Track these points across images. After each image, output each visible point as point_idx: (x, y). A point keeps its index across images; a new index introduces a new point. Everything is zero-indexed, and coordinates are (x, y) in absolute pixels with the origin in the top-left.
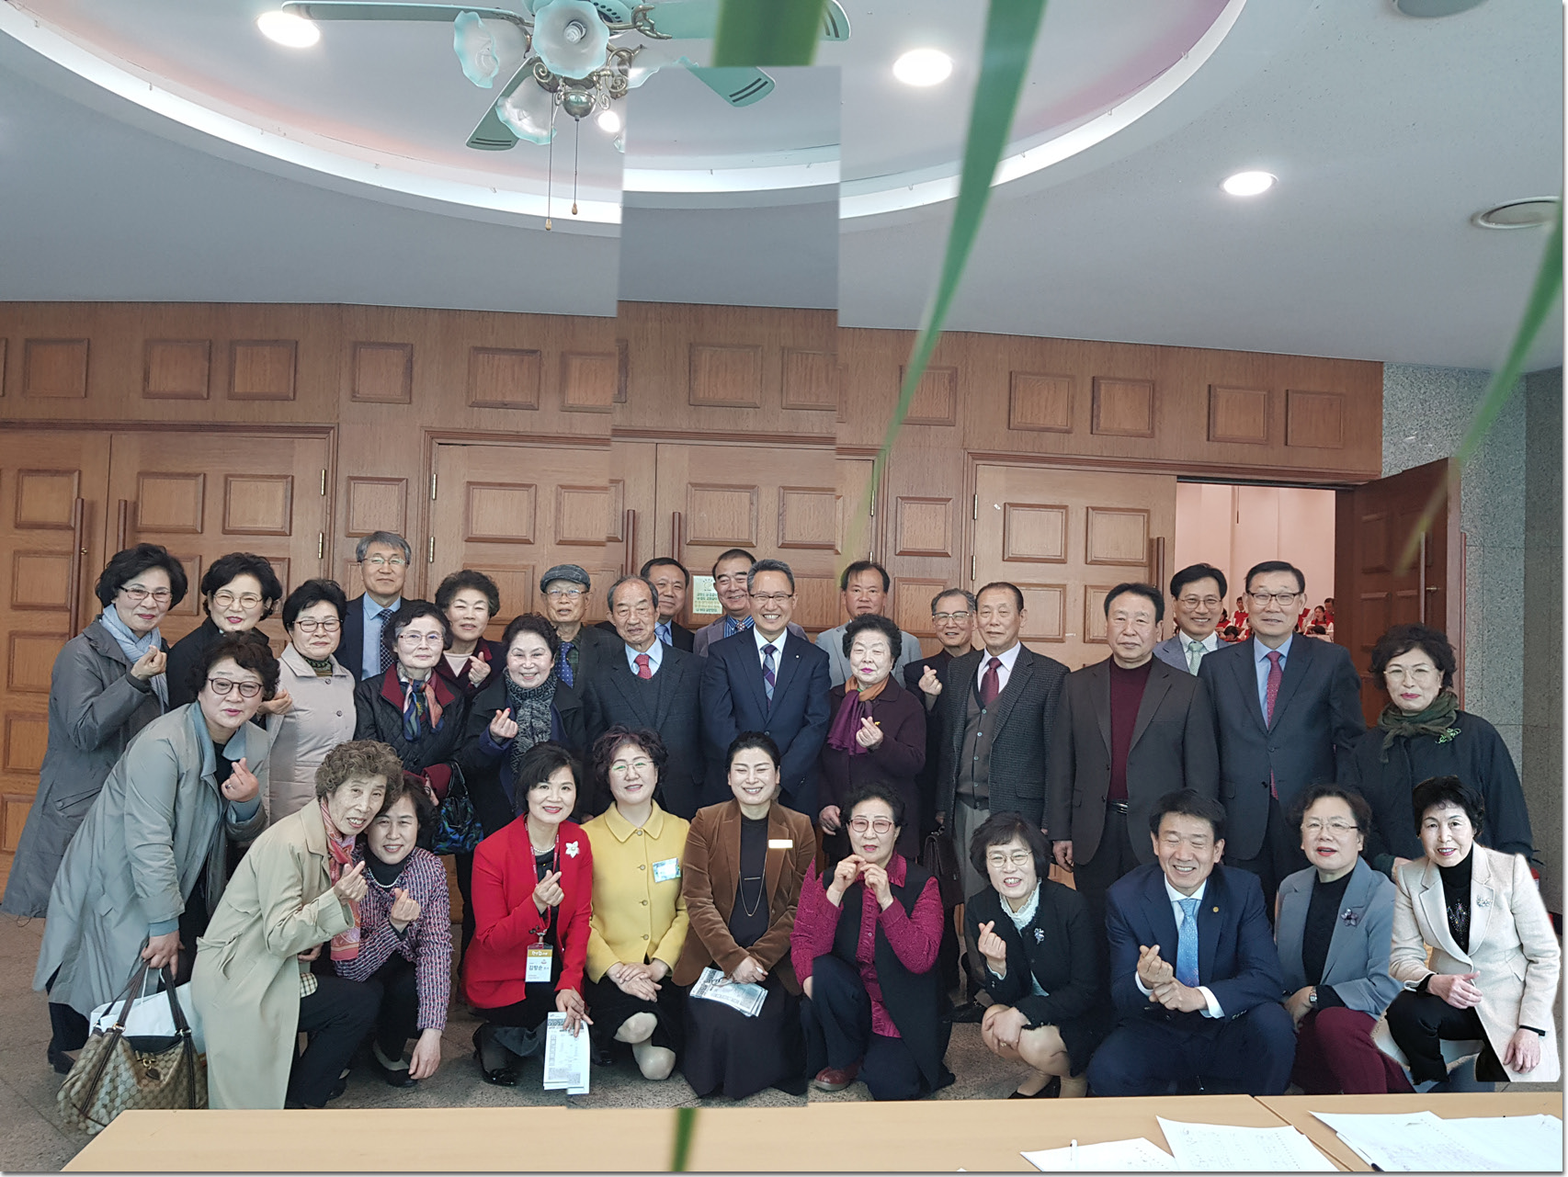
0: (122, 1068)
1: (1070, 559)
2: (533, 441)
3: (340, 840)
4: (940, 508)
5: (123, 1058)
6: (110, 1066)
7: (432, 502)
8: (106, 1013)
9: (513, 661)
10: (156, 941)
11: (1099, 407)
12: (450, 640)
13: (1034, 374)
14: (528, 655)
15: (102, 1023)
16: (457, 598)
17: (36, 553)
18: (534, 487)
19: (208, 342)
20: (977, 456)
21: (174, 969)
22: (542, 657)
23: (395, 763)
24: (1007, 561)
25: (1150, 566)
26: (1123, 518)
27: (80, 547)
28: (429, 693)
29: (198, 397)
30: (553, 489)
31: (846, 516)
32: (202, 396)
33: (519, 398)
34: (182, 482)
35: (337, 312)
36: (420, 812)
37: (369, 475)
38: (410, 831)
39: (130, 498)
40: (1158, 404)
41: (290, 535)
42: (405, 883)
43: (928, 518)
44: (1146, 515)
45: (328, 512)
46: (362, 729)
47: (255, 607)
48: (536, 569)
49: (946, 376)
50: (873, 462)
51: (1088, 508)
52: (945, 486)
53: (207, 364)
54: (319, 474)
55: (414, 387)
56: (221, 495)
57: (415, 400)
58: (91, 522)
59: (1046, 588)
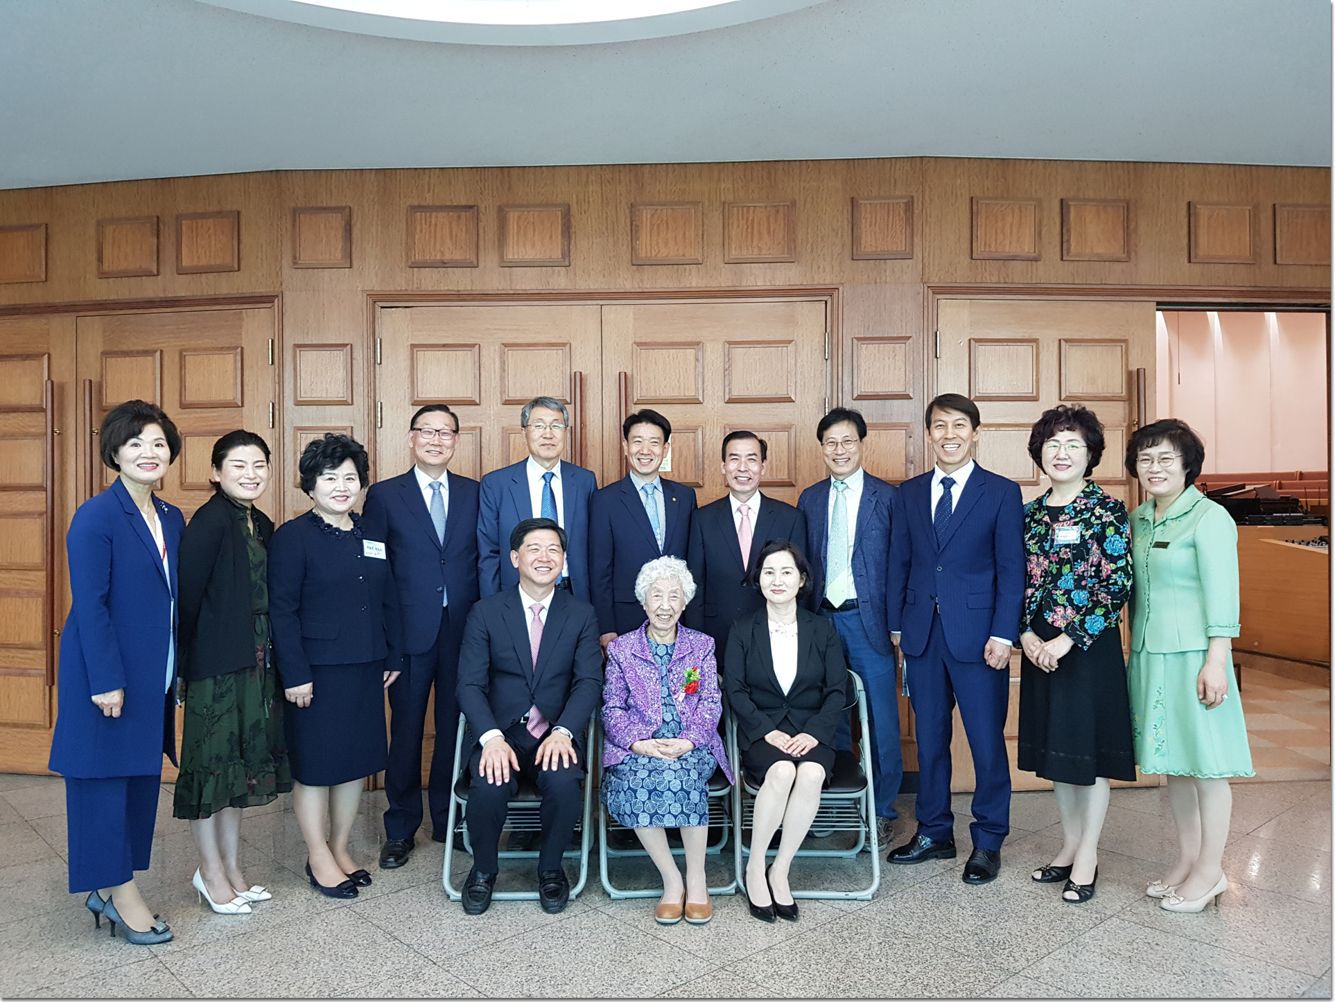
1: (1041, 396)
2: (474, 300)
4: (900, 348)
7: (377, 366)
11: (1068, 231)
13: (997, 199)
17: (13, 436)
18: (477, 346)
19: (155, 219)
20: (939, 290)
25: (1129, 399)
26: (1098, 349)
27: (53, 428)
29: (150, 274)
30: (497, 348)
31: (799, 360)
32: (151, 272)
33: (458, 256)
34: (141, 360)
35: (276, 178)
37: (314, 343)
39: (95, 378)
40: (1132, 226)
41: (243, 406)
43: (886, 358)
44: (1124, 345)
45: (277, 381)
48: (483, 431)
49: (902, 205)
50: (826, 302)
51: (1060, 340)
52: (904, 324)
53: (156, 241)
54: (266, 342)
55: (353, 250)
56: (177, 370)
57: (355, 264)
58: (62, 403)
59: (1017, 428)
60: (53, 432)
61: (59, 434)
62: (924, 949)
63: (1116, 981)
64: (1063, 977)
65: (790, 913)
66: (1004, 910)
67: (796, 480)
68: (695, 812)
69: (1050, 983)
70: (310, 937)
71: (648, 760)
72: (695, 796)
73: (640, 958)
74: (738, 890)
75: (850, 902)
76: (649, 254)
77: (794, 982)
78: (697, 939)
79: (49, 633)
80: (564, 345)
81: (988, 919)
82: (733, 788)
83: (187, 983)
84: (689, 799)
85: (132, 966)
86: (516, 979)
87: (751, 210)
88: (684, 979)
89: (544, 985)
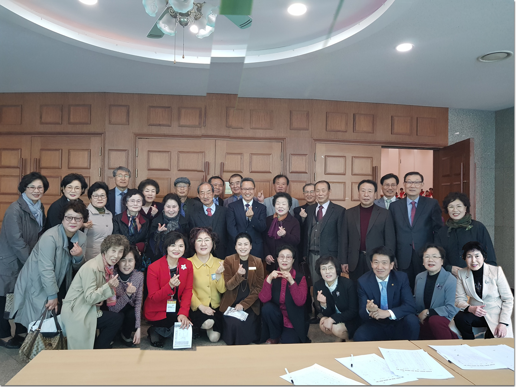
0: (40, 342)
1: (347, 174)
2: (169, 137)
3: (109, 267)
4: (304, 157)
5: (40, 339)
6: (36, 342)
7: (136, 157)
8: (34, 325)
9: (166, 209)
10: (50, 301)
11: (356, 123)
12: (145, 203)
13: (334, 113)
14: (171, 207)
15: (33, 328)
16: (146, 188)
17: (7, 176)
18: (170, 152)
19: (61, 105)
20: (316, 140)
21: (56, 310)
22: (176, 208)
23: (127, 242)
24: (326, 174)
25: (373, 175)
26: (364, 160)
27: (22, 174)
28: (137, 220)
30: (177, 152)
31: (273, 160)
32: (59, 123)
33: (165, 123)
34: (55, 152)
35: (104, 95)
36: (136, 257)
37: (115, 149)
38: (132, 264)
39: (38, 158)
40: (375, 122)
41: (90, 169)
42: (131, 281)
43: (300, 161)
44: (371, 159)
45: (102, 161)
46: (115, 231)
47: (79, 191)
48: (171, 179)
49: (306, 114)
50: (282, 142)
51: (352, 157)
52: (305, 150)
53: (61, 113)
54: (99, 148)
55: (130, 119)
56: (67, 156)
57: (130, 124)
58: (25, 166)
59: (339, 183)
80: (203, 152)
87: (259, 113)
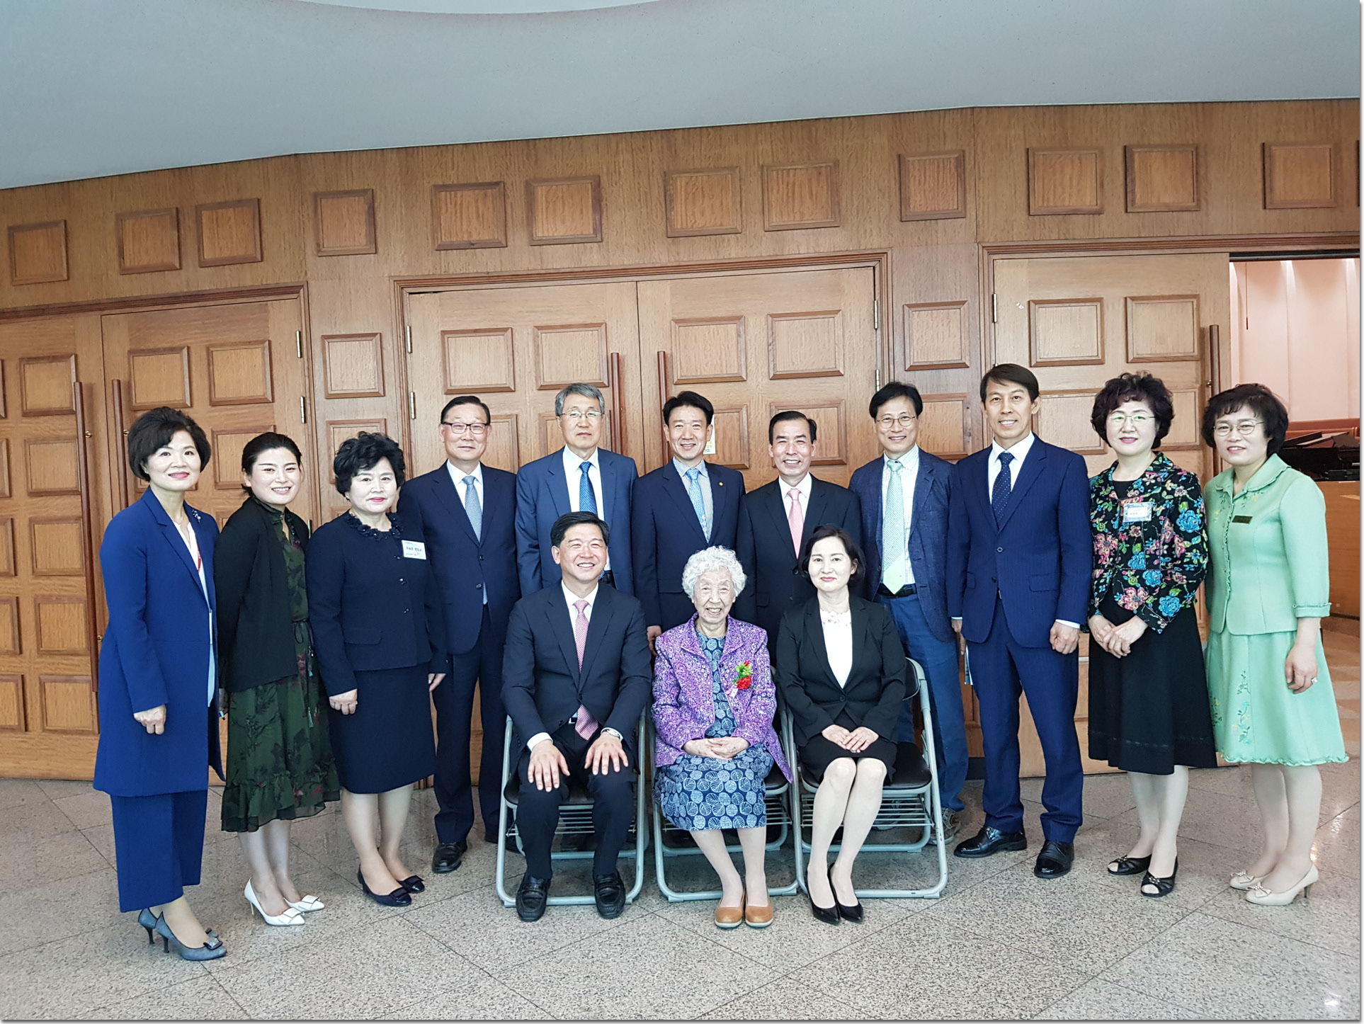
1: (1107, 358)
2: (504, 282)
4: (954, 313)
7: (408, 355)
11: (1133, 181)
13: (1054, 149)
17: (45, 440)
18: (510, 330)
19: (174, 211)
20: (995, 250)
25: (1201, 358)
26: (1167, 307)
27: (84, 431)
29: (173, 269)
30: (530, 330)
31: (847, 331)
32: (174, 265)
33: (485, 236)
34: (168, 357)
35: (295, 162)
37: (343, 333)
39: (123, 378)
40: (1202, 172)
41: (273, 401)
43: (940, 325)
44: (1195, 301)
45: (307, 374)
48: (520, 418)
49: (953, 161)
50: (874, 267)
51: (1126, 298)
52: (958, 288)
53: (176, 233)
54: (294, 334)
55: (378, 234)
56: (205, 366)
57: (380, 249)
58: (91, 406)
59: (1081, 394)
60: (84, 435)
61: (91, 436)
62: (996, 951)
63: (1201, 983)
64: (1144, 980)
65: (855, 914)
66: (1079, 906)
67: (847, 458)
68: (752, 813)
69: (1131, 987)
70: (364, 949)
71: (701, 761)
72: (751, 797)
73: (701, 966)
74: (799, 890)
75: (916, 901)
76: (684, 225)
77: (861, 990)
78: (759, 944)
79: (92, 637)
80: (599, 325)
81: (1063, 917)
82: (791, 786)
83: (241, 1001)
84: (745, 800)
85: (186, 984)
86: (574, 992)
87: (792, 173)
88: (746, 989)
89: (603, 997)
